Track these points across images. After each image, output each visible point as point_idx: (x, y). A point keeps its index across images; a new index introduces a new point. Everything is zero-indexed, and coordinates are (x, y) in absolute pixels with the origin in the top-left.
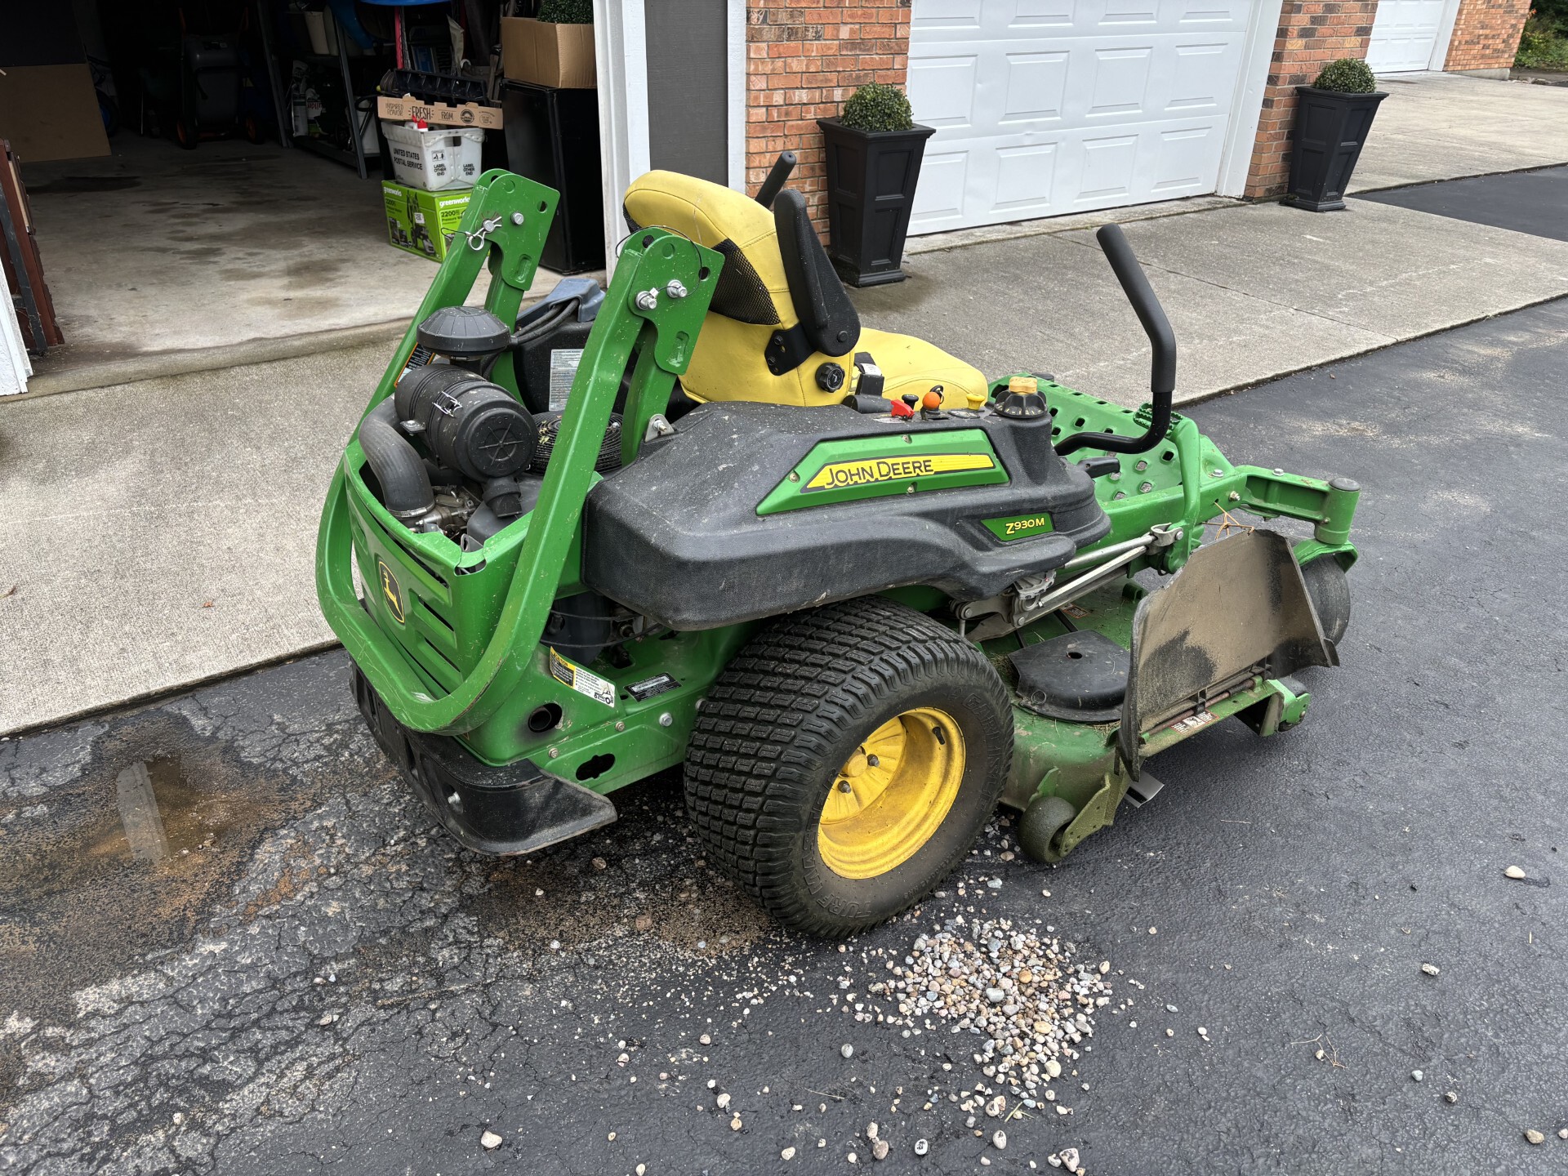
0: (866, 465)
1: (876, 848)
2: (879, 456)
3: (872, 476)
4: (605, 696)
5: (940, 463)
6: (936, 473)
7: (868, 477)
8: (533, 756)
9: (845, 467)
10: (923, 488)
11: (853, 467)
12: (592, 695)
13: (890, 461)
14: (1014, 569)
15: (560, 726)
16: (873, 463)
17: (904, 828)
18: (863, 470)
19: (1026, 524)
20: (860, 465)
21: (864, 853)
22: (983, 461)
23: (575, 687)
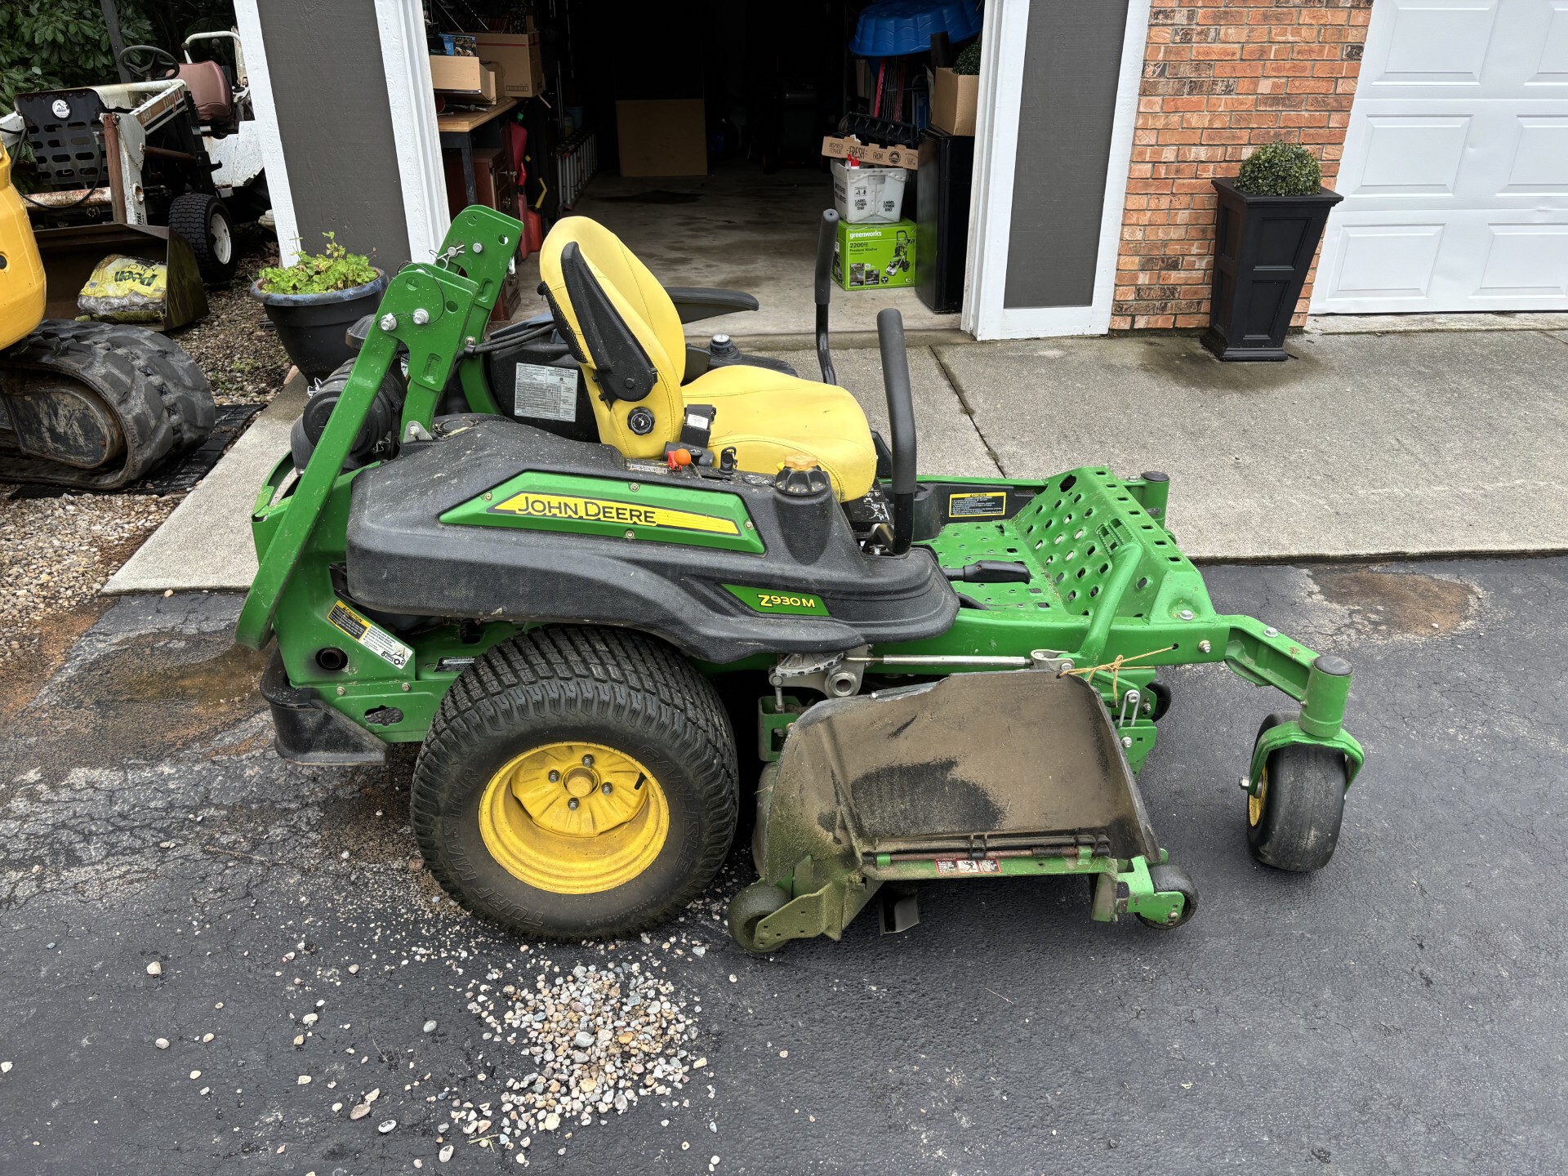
0: (571, 501)
1: (580, 870)
2: (589, 497)
3: (576, 513)
4: (396, 657)
5: (662, 517)
6: (659, 526)
7: (570, 512)
8: (323, 688)
9: (545, 498)
10: (646, 538)
11: (555, 501)
12: (379, 652)
13: (602, 504)
14: (749, 640)
15: (346, 669)
16: (581, 502)
17: (616, 862)
18: (566, 505)
19: (788, 601)
20: (563, 500)
21: (564, 870)
22: (727, 527)
23: (361, 641)
